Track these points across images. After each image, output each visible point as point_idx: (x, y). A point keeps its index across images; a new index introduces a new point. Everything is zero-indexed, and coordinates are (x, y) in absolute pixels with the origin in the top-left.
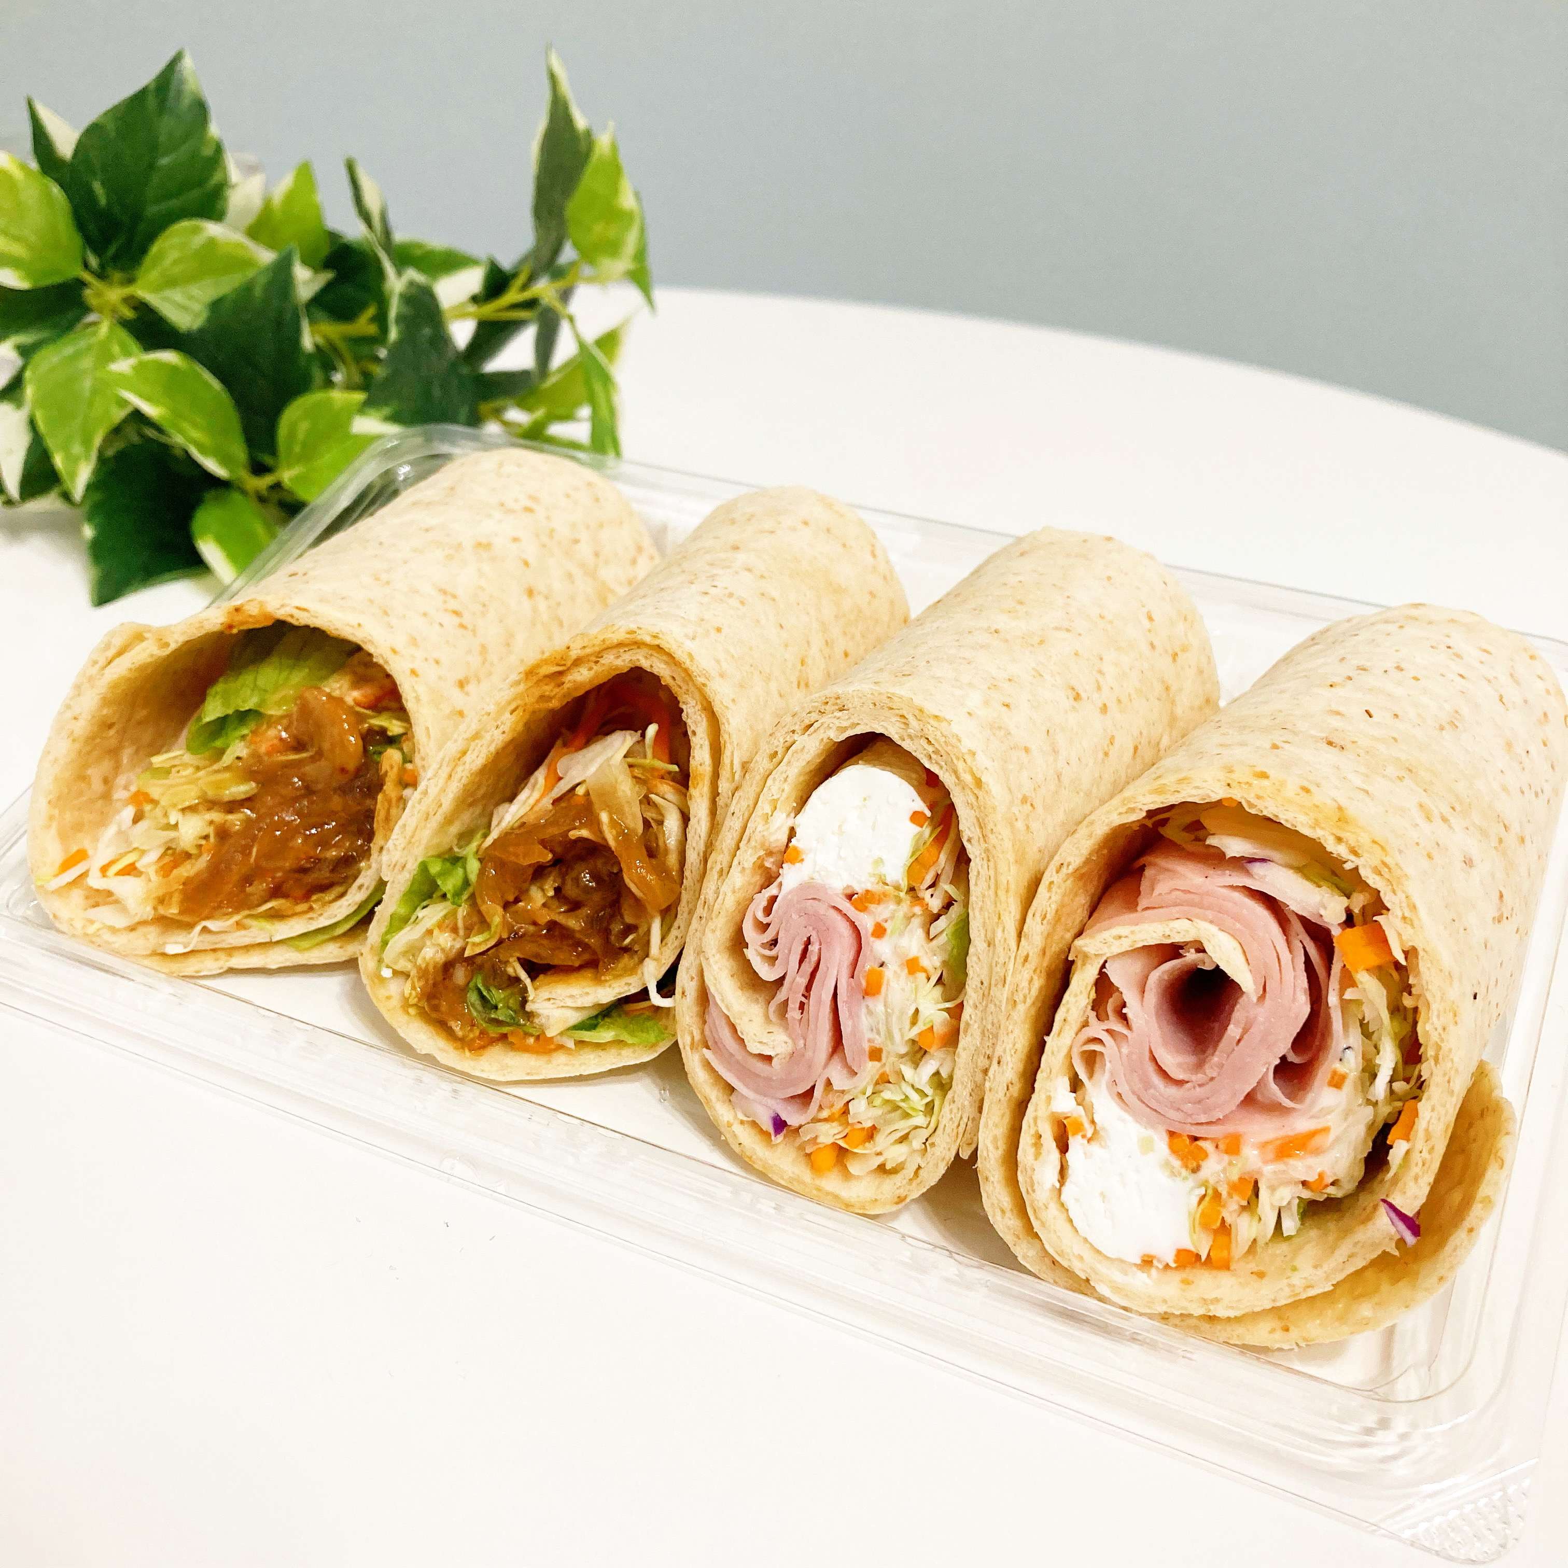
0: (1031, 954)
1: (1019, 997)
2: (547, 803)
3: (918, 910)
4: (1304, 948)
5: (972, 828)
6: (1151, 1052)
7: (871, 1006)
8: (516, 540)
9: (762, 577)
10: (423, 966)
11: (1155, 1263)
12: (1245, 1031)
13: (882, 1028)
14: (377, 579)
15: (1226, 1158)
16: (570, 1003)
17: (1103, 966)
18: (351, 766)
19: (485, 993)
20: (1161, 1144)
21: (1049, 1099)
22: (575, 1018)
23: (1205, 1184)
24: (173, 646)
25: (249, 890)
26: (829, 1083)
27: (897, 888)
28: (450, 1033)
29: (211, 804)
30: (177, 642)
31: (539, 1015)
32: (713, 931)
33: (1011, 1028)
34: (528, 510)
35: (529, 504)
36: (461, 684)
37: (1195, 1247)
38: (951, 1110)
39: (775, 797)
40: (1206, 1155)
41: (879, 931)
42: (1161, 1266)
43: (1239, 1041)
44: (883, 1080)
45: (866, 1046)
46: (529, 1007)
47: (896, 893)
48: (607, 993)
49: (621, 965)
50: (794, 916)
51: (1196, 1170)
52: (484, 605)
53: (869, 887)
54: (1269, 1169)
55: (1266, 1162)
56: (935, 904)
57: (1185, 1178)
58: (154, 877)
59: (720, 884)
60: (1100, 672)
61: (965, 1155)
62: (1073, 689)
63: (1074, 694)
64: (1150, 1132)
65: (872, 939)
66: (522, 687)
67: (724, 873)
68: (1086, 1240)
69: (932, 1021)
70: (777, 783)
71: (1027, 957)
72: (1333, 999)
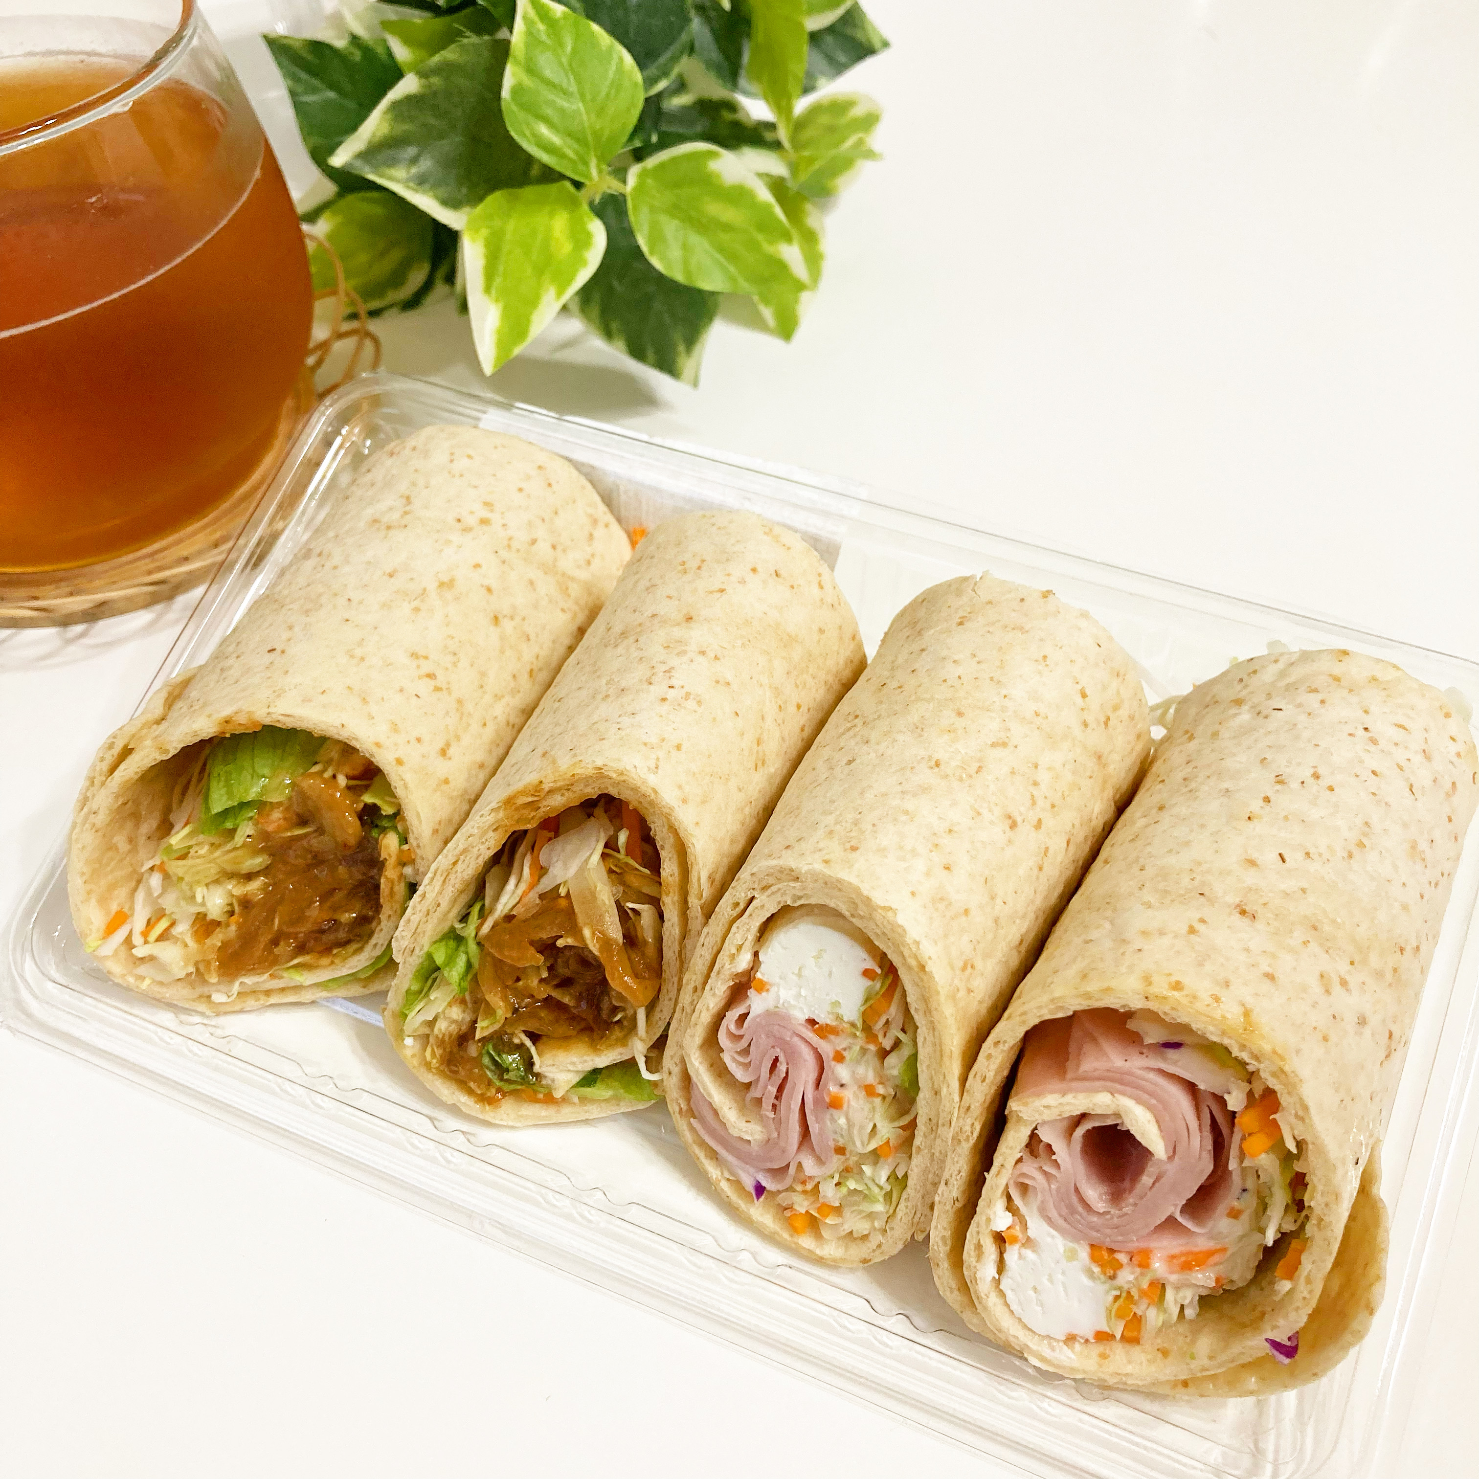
0: (972, 1107)
1: (962, 1137)
2: (533, 897)
3: (872, 1048)
4: (1211, 1112)
5: (918, 1002)
6: (1075, 1185)
7: (836, 1117)
8: (477, 566)
9: (716, 658)
10: (440, 1036)
11: (1078, 1338)
12: (1157, 1180)
13: (845, 1134)
14: (352, 657)
15: (1138, 1270)
16: (571, 1068)
17: (1036, 1128)
18: (352, 841)
19: (497, 1058)
20: (1084, 1253)
21: (989, 1220)
22: (576, 1079)
23: (1120, 1288)
24: (173, 752)
25: (276, 951)
26: (800, 1165)
27: (853, 1025)
28: (470, 1092)
29: (231, 875)
30: (176, 748)
31: (545, 1077)
32: (692, 1036)
33: (956, 1159)
34: (484, 522)
35: (485, 514)
36: (443, 752)
37: (1110, 1328)
38: (907, 1207)
39: (740, 943)
40: (1121, 1266)
41: (839, 1058)
42: (1082, 1341)
43: (1151, 1188)
44: (846, 1171)
45: (832, 1144)
46: (536, 1069)
47: (853, 1030)
48: (603, 1060)
49: (614, 1037)
50: (763, 1036)
51: (1113, 1277)
52: (455, 654)
53: (829, 1020)
54: (1173, 1278)
55: (1172, 1273)
56: (887, 1044)
57: (1105, 1282)
58: (191, 943)
59: (695, 997)
60: (1036, 784)
61: (920, 1237)
62: (1010, 817)
63: (1011, 821)
64: (1075, 1245)
65: (833, 1063)
66: (501, 814)
67: (699, 990)
68: (1020, 1319)
69: (888, 1138)
70: (741, 931)
71: (969, 1108)
72: (1233, 1165)
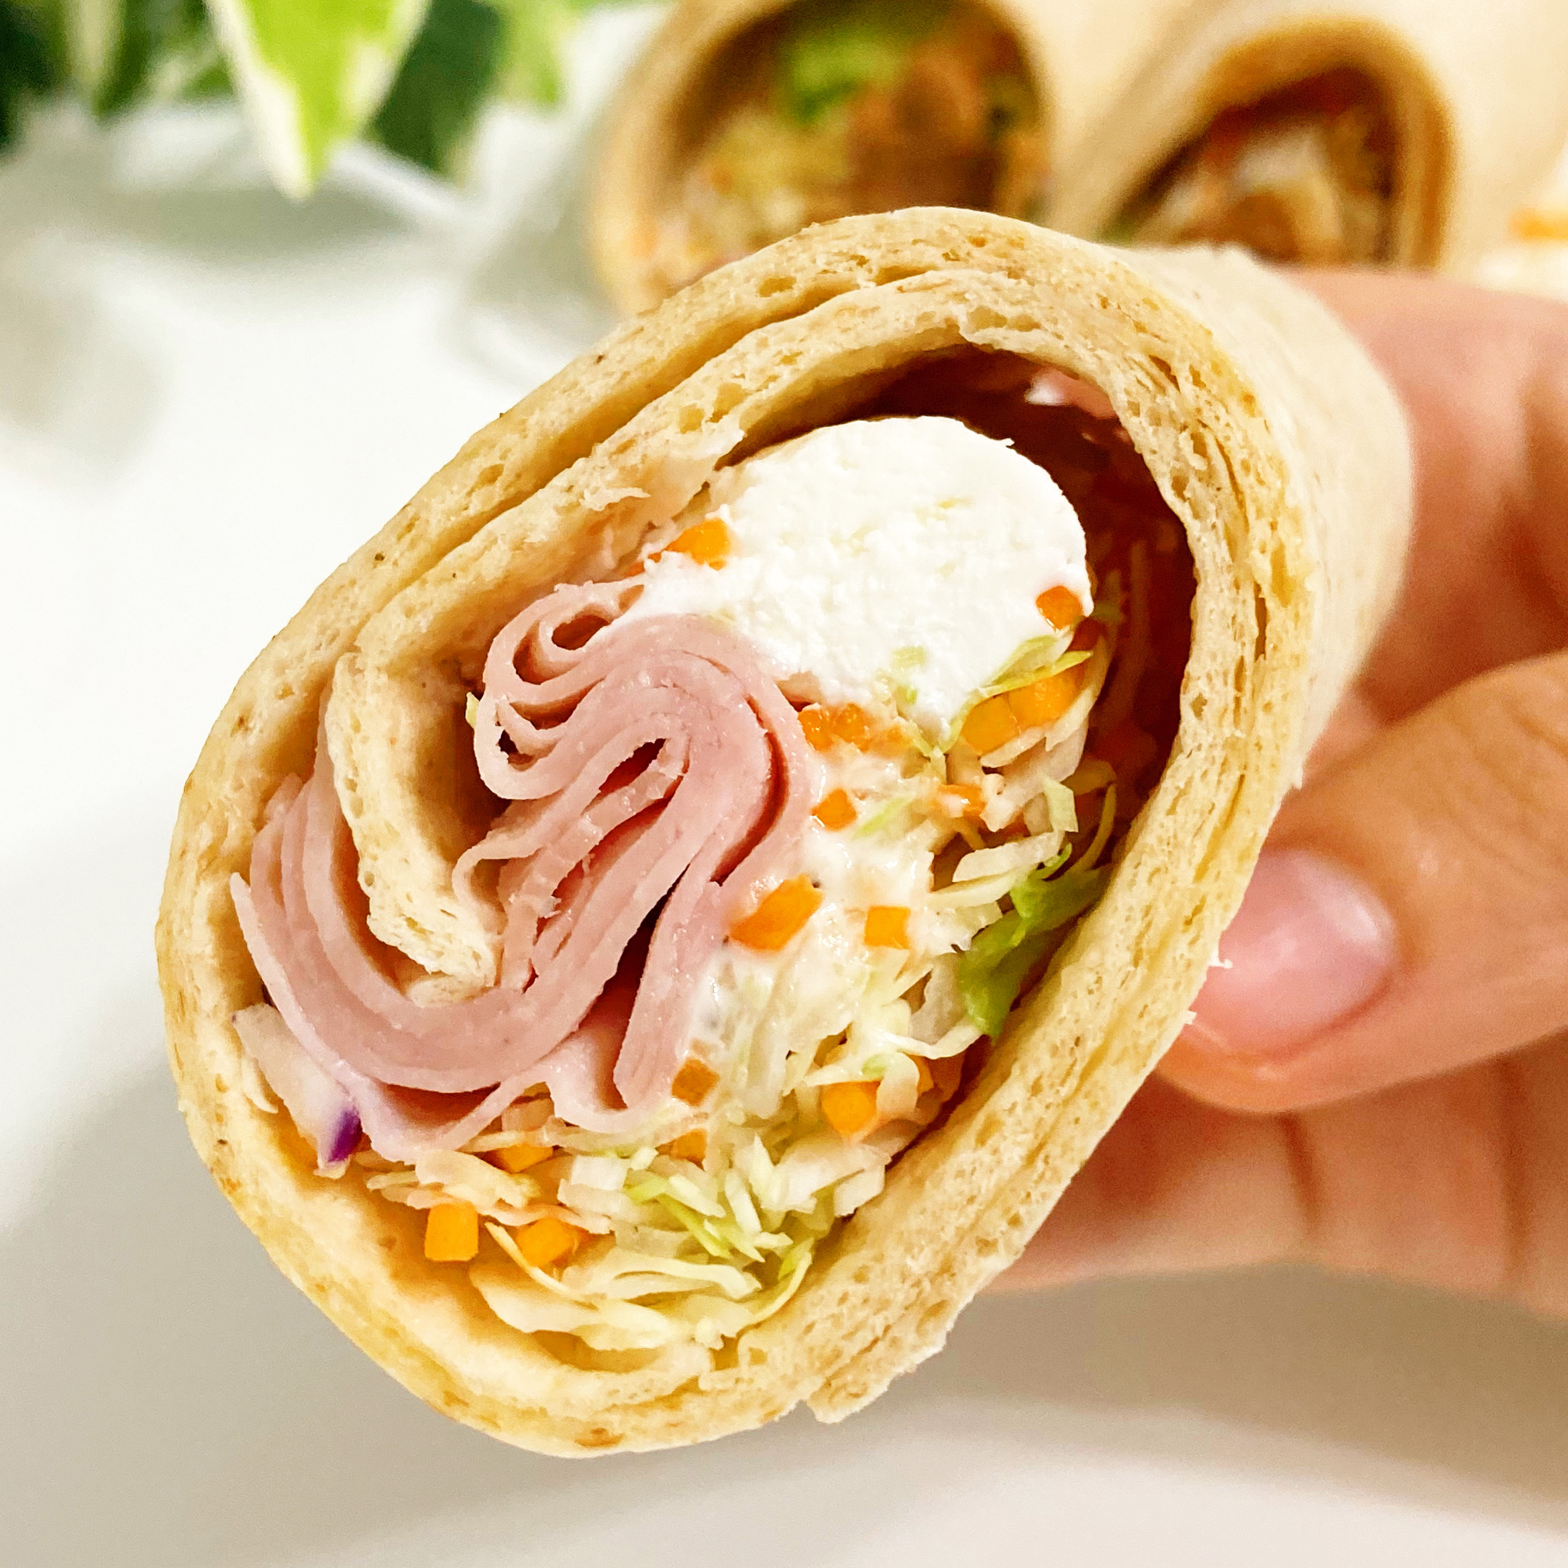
3: (950, 804)
5: (1218, 682)
7: (739, 970)
13: (744, 1032)
27: (930, 735)
32: (409, 612)
39: (745, 384)
41: (836, 812)
44: (686, 1152)
45: (684, 1054)
50: (639, 676)
53: (863, 698)
56: (1002, 812)
65: (808, 817)
69: (881, 1070)
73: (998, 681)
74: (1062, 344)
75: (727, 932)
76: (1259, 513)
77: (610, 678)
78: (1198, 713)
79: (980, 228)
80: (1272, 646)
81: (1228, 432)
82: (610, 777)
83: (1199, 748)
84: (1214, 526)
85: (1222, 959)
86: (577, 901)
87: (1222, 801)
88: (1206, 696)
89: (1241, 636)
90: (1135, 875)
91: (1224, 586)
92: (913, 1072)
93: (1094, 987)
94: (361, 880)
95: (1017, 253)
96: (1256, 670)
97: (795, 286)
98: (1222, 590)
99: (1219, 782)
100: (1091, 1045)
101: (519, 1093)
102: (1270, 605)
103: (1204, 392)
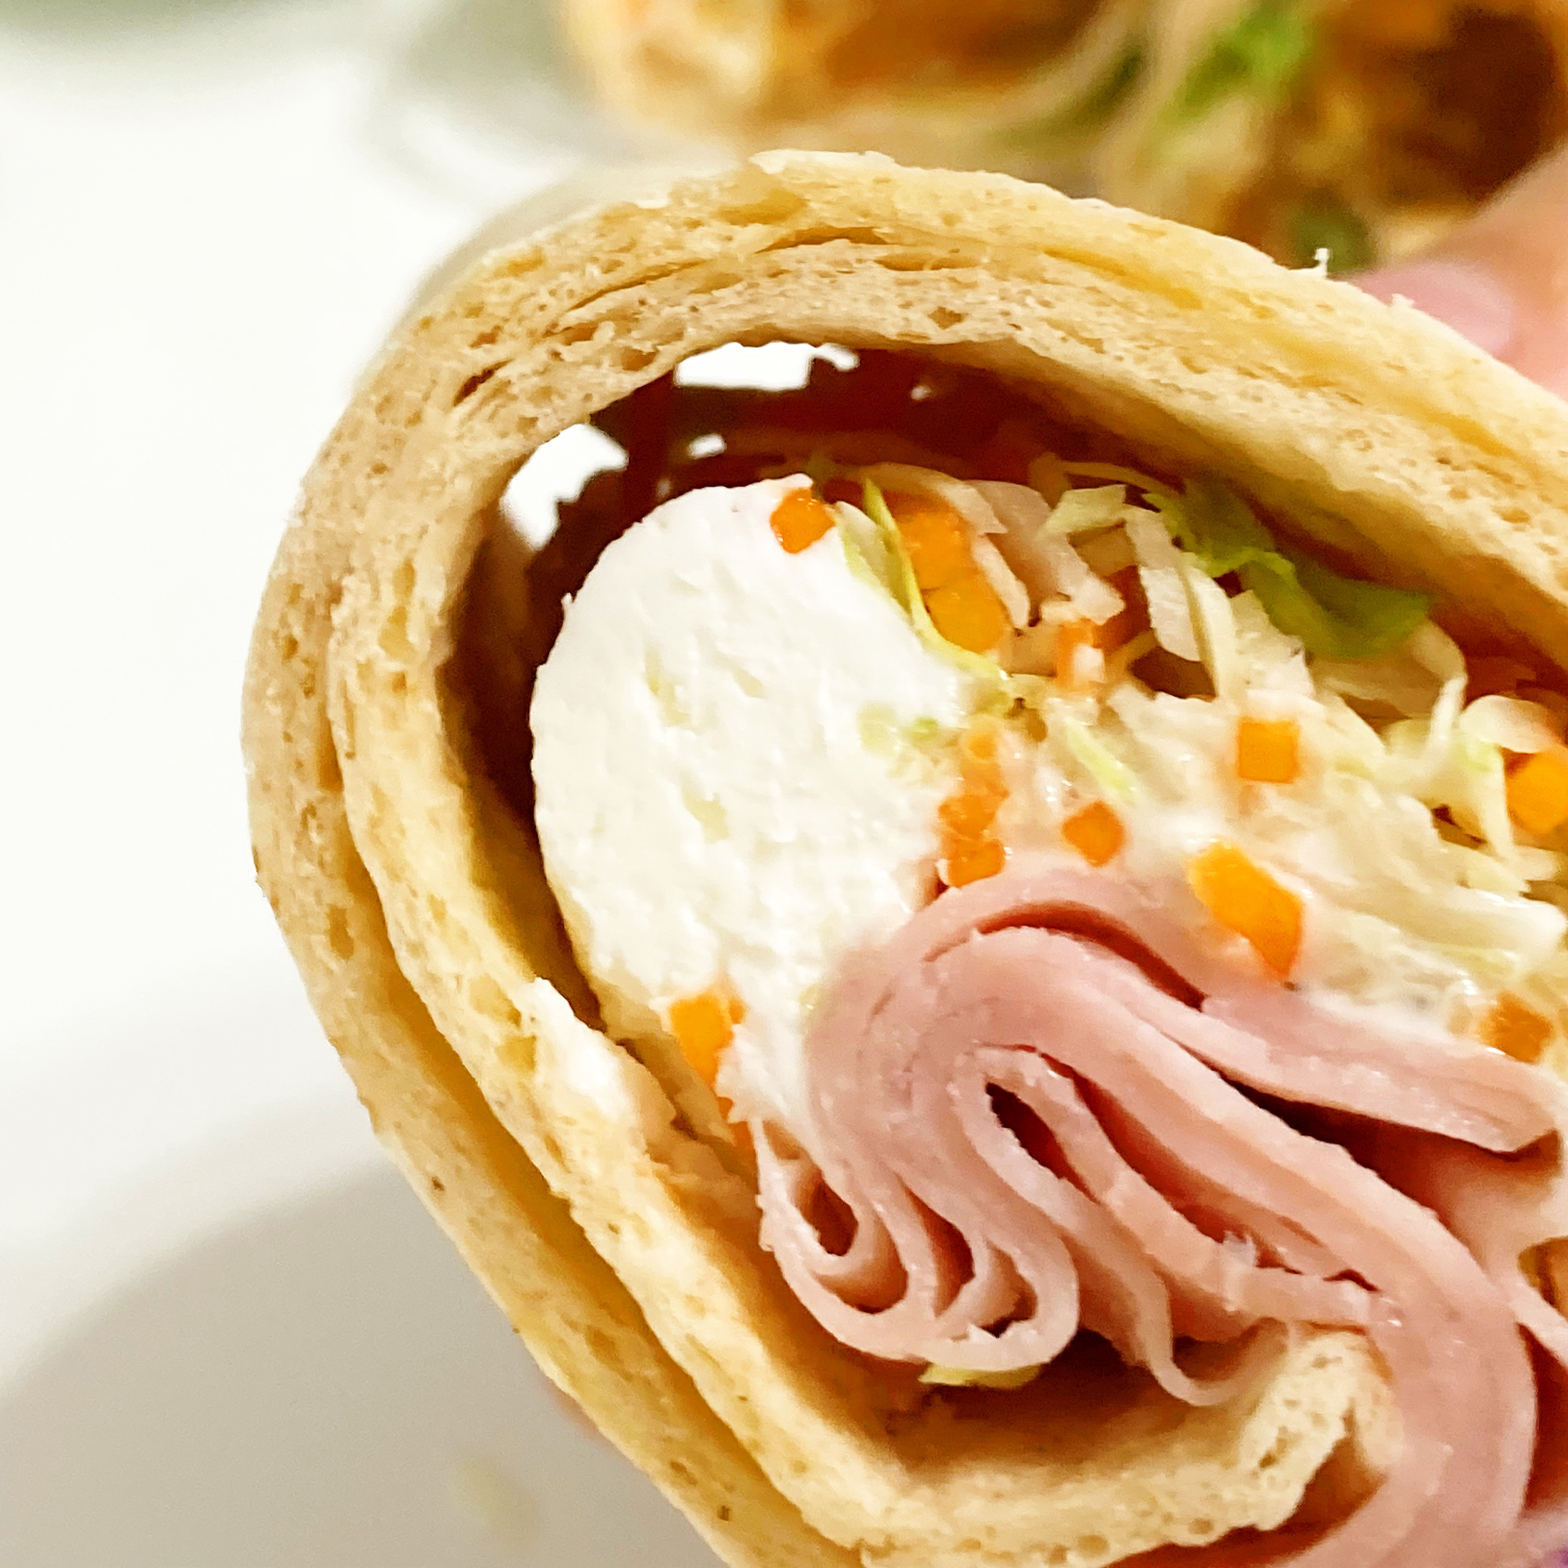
5: (912, 293)
73: (905, 604)
74: (433, 528)
75: (1277, 985)
76: (675, 246)
77: (899, 1166)
78: (957, 318)
79: (271, 643)
80: (861, 220)
81: (563, 292)
82: (1043, 1163)
83: (1006, 314)
84: (694, 309)
85: (1315, 264)
86: (1229, 1209)
87: (1085, 277)
88: (931, 307)
89: (847, 263)
90: (1193, 391)
91: (777, 291)
92: (1487, 704)
93: (1360, 442)
94: (1200, 1540)
95: (307, 594)
96: (897, 240)
97: (340, 905)
98: (782, 294)
99: (1055, 283)
100: (1450, 444)
101: (1534, 1296)
102: (804, 224)
103: (507, 327)
